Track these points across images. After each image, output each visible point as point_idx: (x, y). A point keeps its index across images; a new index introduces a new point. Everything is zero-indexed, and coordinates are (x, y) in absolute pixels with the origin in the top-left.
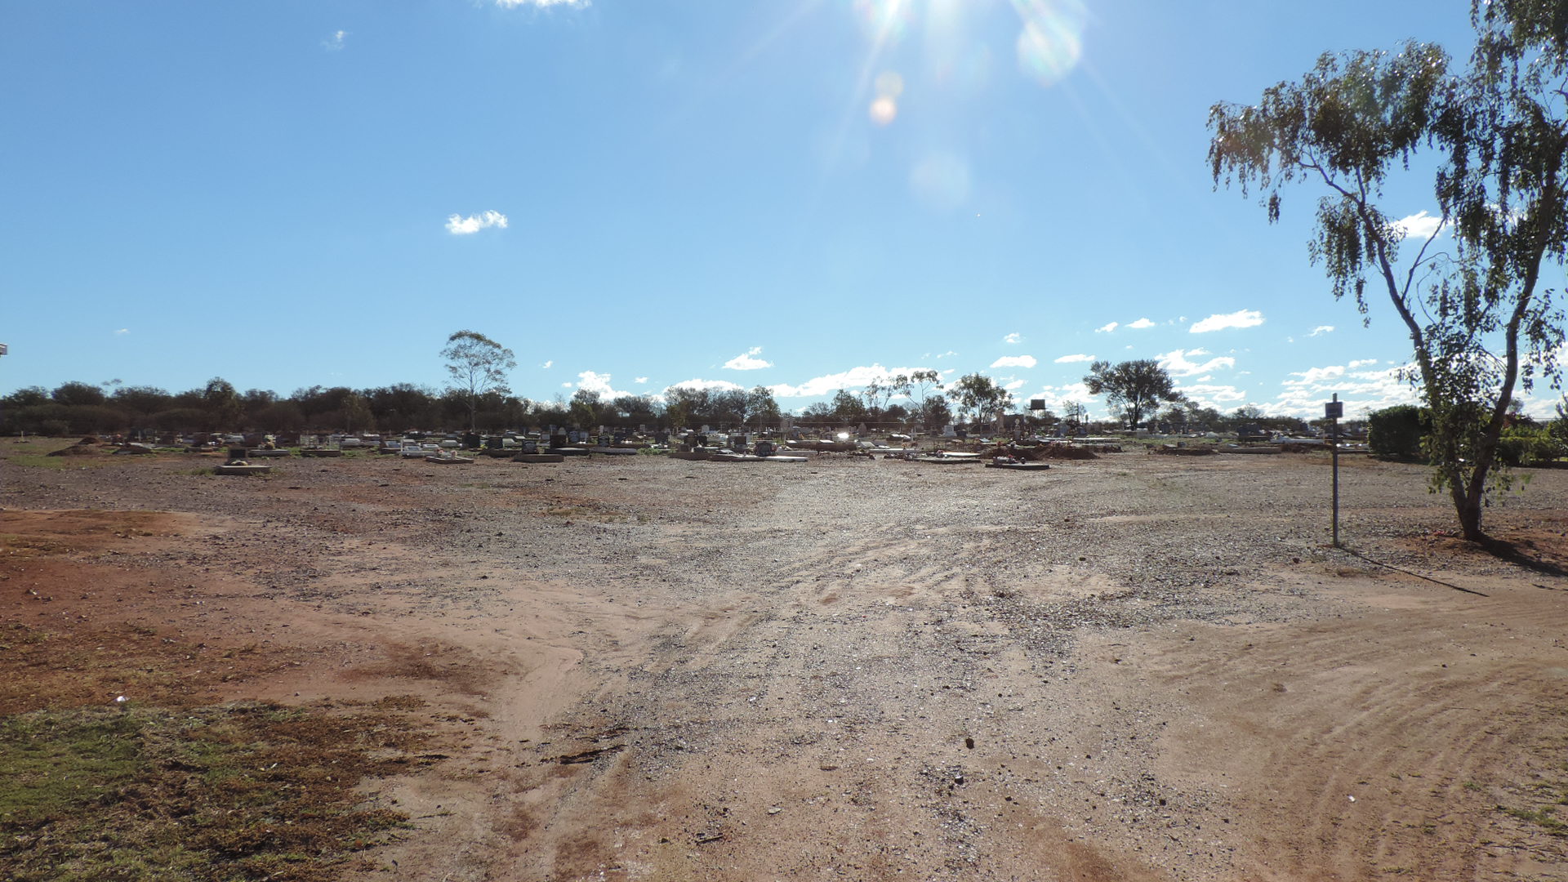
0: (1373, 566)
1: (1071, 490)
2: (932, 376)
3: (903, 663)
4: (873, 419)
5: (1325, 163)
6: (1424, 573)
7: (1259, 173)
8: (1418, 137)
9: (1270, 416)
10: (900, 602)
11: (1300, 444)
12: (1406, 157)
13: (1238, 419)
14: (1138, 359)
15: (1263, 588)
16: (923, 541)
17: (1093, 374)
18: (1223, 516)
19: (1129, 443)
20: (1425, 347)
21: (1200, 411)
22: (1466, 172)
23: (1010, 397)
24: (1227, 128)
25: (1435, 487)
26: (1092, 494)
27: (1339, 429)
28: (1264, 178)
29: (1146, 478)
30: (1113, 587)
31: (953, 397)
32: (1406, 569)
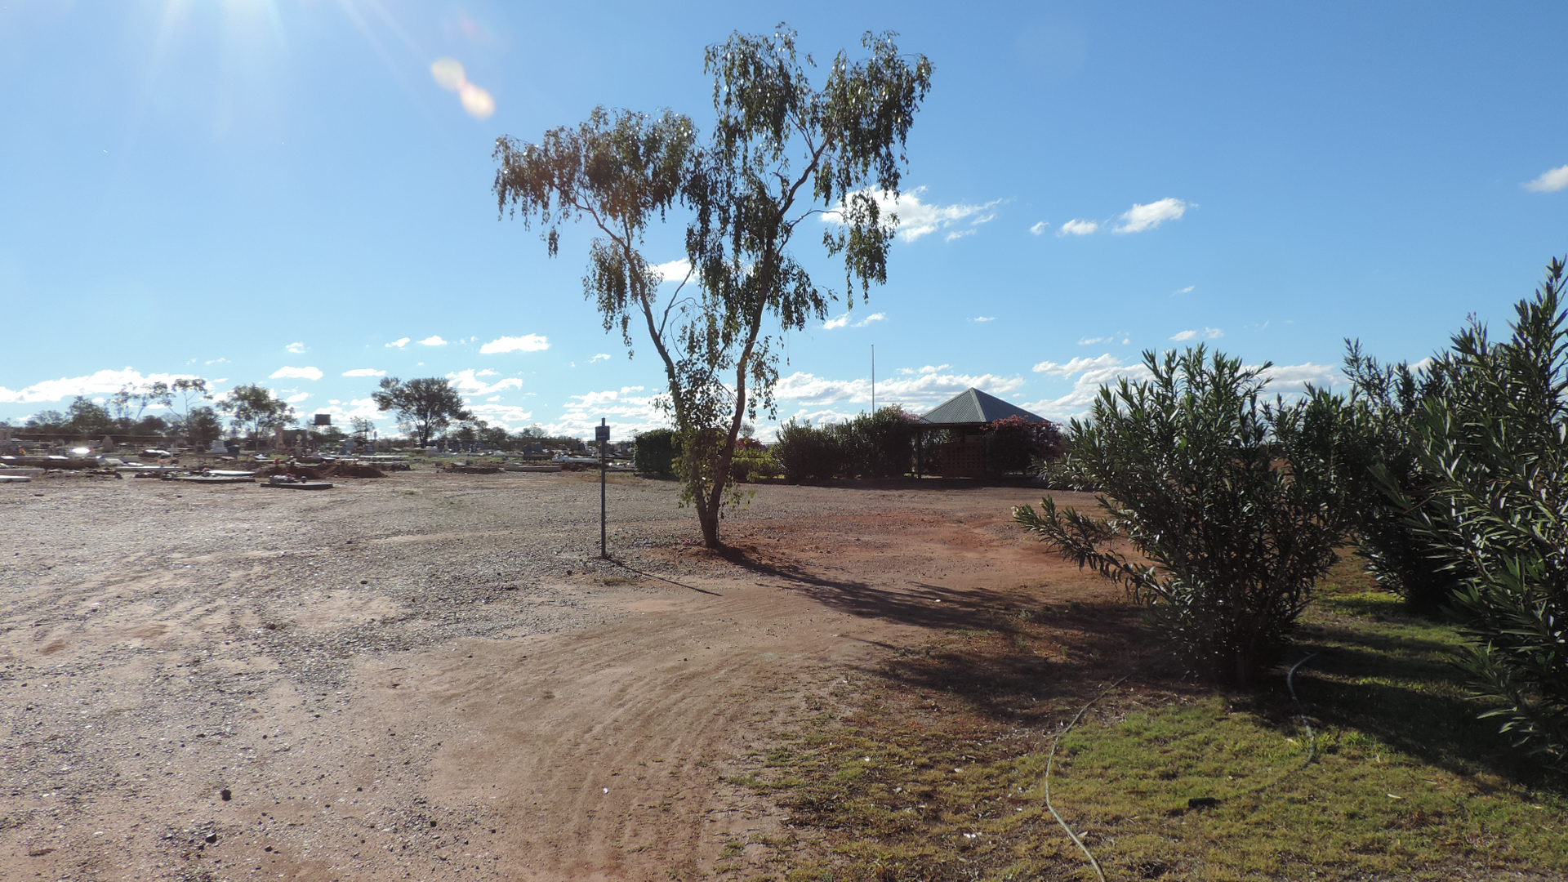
0: (634, 574)
1: (356, 510)
2: (199, 385)
3: (149, 713)
4: (120, 432)
5: (597, 207)
6: (674, 578)
7: (540, 208)
8: (673, 195)
9: (553, 436)
10: (148, 643)
11: (578, 463)
12: (663, 211)
13: (524, 438)
14: (429, 377)
15: (540, 600)
16: (180, 571)
17: (383, 390)
18: (506, 532)
19: (418, 461)
20: (677, 379)
21: (489, 430)
22: (708, 231)
23: (291, 410)
24: (511, 162)
25: (684, 502)
26: (377, 514)
27: (612, 448)
28: (544, 214)
29: (434, 496)
30: (394, 609)
31: (225, 410)
32: (661, 576)
